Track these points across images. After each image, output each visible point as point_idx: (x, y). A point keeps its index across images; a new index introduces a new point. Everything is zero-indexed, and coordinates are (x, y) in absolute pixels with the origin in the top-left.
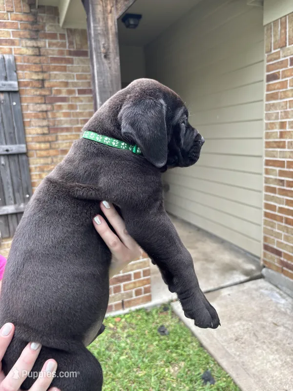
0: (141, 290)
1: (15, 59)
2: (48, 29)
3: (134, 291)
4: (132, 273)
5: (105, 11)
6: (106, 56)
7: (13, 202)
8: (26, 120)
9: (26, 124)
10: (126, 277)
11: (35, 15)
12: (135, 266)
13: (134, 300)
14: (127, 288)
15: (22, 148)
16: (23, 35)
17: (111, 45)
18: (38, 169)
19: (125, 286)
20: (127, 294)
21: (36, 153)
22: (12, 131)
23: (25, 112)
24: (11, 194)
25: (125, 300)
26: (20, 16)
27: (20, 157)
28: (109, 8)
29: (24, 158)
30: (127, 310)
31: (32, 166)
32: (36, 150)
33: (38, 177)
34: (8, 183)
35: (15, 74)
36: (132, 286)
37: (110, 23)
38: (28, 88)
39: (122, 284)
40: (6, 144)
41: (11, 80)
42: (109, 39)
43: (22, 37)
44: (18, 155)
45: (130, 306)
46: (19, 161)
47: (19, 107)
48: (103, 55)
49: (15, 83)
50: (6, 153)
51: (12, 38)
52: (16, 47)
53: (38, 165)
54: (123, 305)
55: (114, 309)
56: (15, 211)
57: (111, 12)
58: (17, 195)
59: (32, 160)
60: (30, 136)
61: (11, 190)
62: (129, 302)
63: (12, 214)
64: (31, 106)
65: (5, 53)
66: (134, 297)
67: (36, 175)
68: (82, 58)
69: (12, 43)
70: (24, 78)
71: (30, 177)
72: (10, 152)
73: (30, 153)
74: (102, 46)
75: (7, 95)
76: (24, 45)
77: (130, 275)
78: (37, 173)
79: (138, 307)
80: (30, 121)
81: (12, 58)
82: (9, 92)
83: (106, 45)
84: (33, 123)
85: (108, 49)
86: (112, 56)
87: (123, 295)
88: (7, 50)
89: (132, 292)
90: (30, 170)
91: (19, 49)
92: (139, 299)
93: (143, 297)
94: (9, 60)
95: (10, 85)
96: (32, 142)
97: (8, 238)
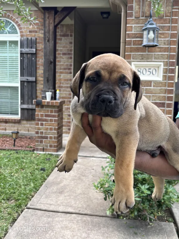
0: (52, 145)
1: (36, 39)
3: (49, 145)
4: (49, 136)
5: (49, 23)
6: (48, 41)
7: (27, 103)
8: (38, 66)
9: (37, 68)
10: (45, 137)
12: (50, 133)
13: (49, 149)
14: (46, 142)
15: (33, 79)
16: (41, 28)
17: (51, 36)
18: (40, 90)
19: (45, 141)
20: (46, 145)
21: (40, 82)
22: (31, 71)
23: (37, 63)
24: (27, 100)
25: (45, 148)
27: (33, 83)
28: (51, 22)
29: (35, 84)
30: (44, 153)
31: (38, 88)
32: (40, 81)
33: (40, 94)
34: (26, 94)
35: (35, 46)
36: (48, 142)
37: (51, 28)
38: (40, 52)
39: (44, 140)
40: (28, 76)
41: (33, 48)
42: (50, 34)
43: (40, 29)
44: (32, 82)
45: (46, 151)
46: (32, 85)
47: (35, 61)
48: (47, 41)
49: (34, 50)
50: (27, 80)
51: (36, 30)
52: (37, 34)
53: (40, 88)
54: (43, 150)
55: (39, 151)
56: (27, 108)
57: (52, 23)
58: (29, 100)
59: (38, 85)
60: (39, 74)
61: (27, 98)
62: (46, 149)
63: (26, 109)
64: (40, 60)
65: (33, 36)
66: (49, 148)
67: (39, 92)
68: (66, 38)
69: (36, 32)
70: (39, 48)
71: (36, 93)
72: (29, 80)
73: (38, 82)
74: (47, 37)
75: (31, 55)
76: (41, 32)
77: (48, 137)
78: (40, 92)
79: (49, 153)
80: (39, 67)
81: (35, 39)
82: (32, 54)
83: (48, 37)
84: (40, 68)
85: (49, 38)
86: (51, 41)
87: (44, 145)
88: (34, 35)
89: (48, 145)
90: (36, 90)
91: (38, 35)
92: (51, 149)
93: (53, 149)
94: (34, 39)
95: (32, 51)
96: (39, 76)
97: (23, 120)
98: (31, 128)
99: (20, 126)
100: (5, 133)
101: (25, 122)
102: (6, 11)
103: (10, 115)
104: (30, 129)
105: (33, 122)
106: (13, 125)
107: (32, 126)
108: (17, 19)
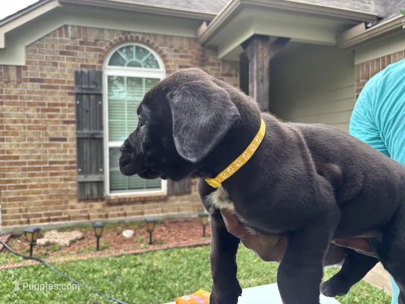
2: (211, 60)
6: (262, 81)
11: (204, 51)
16: (196, 63)
17: (265, 75)
26: (195, 51)
42: (264, 72)
57: (266, 57)
74: (260, 76)
83: (262, 75)
85: (263, 77)
86: (265, 81)
97: (172, 195)
98: (183, 205)
99: (166, 204)
100: (143, 219)
101: (173, 198)
102: (144, 34)
103: (145, 189)
104: (181, 207)
105: (186, 197)
106: (155, 204)
107: (184, 202)
108: (160, 48)
